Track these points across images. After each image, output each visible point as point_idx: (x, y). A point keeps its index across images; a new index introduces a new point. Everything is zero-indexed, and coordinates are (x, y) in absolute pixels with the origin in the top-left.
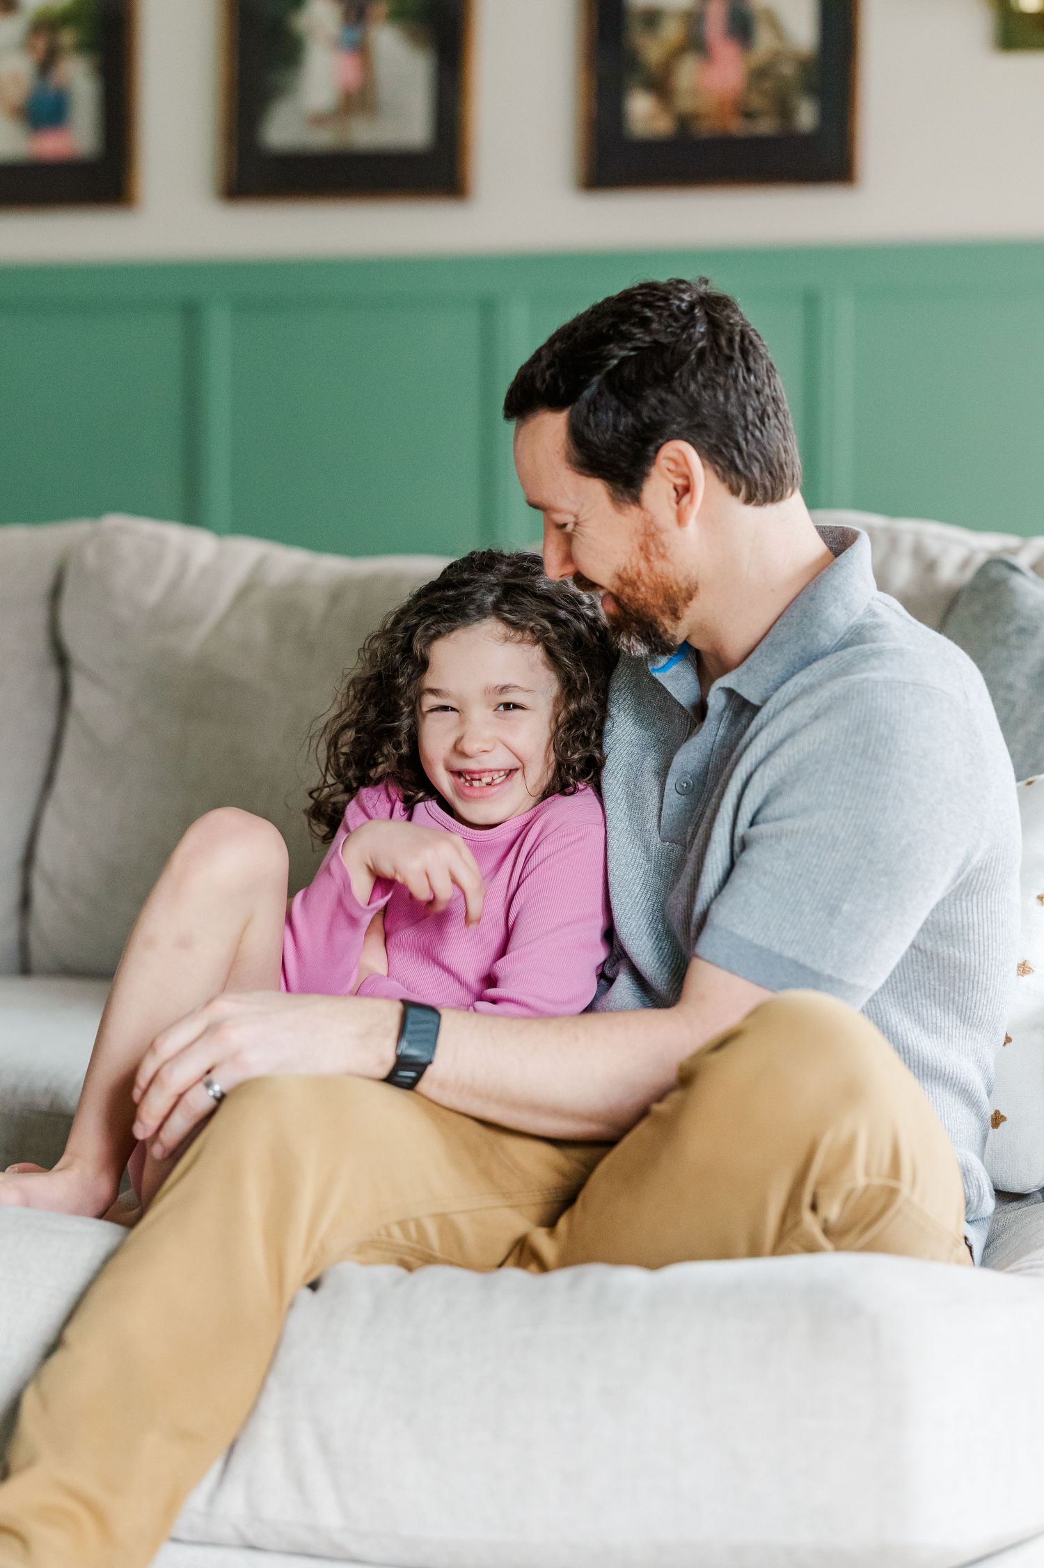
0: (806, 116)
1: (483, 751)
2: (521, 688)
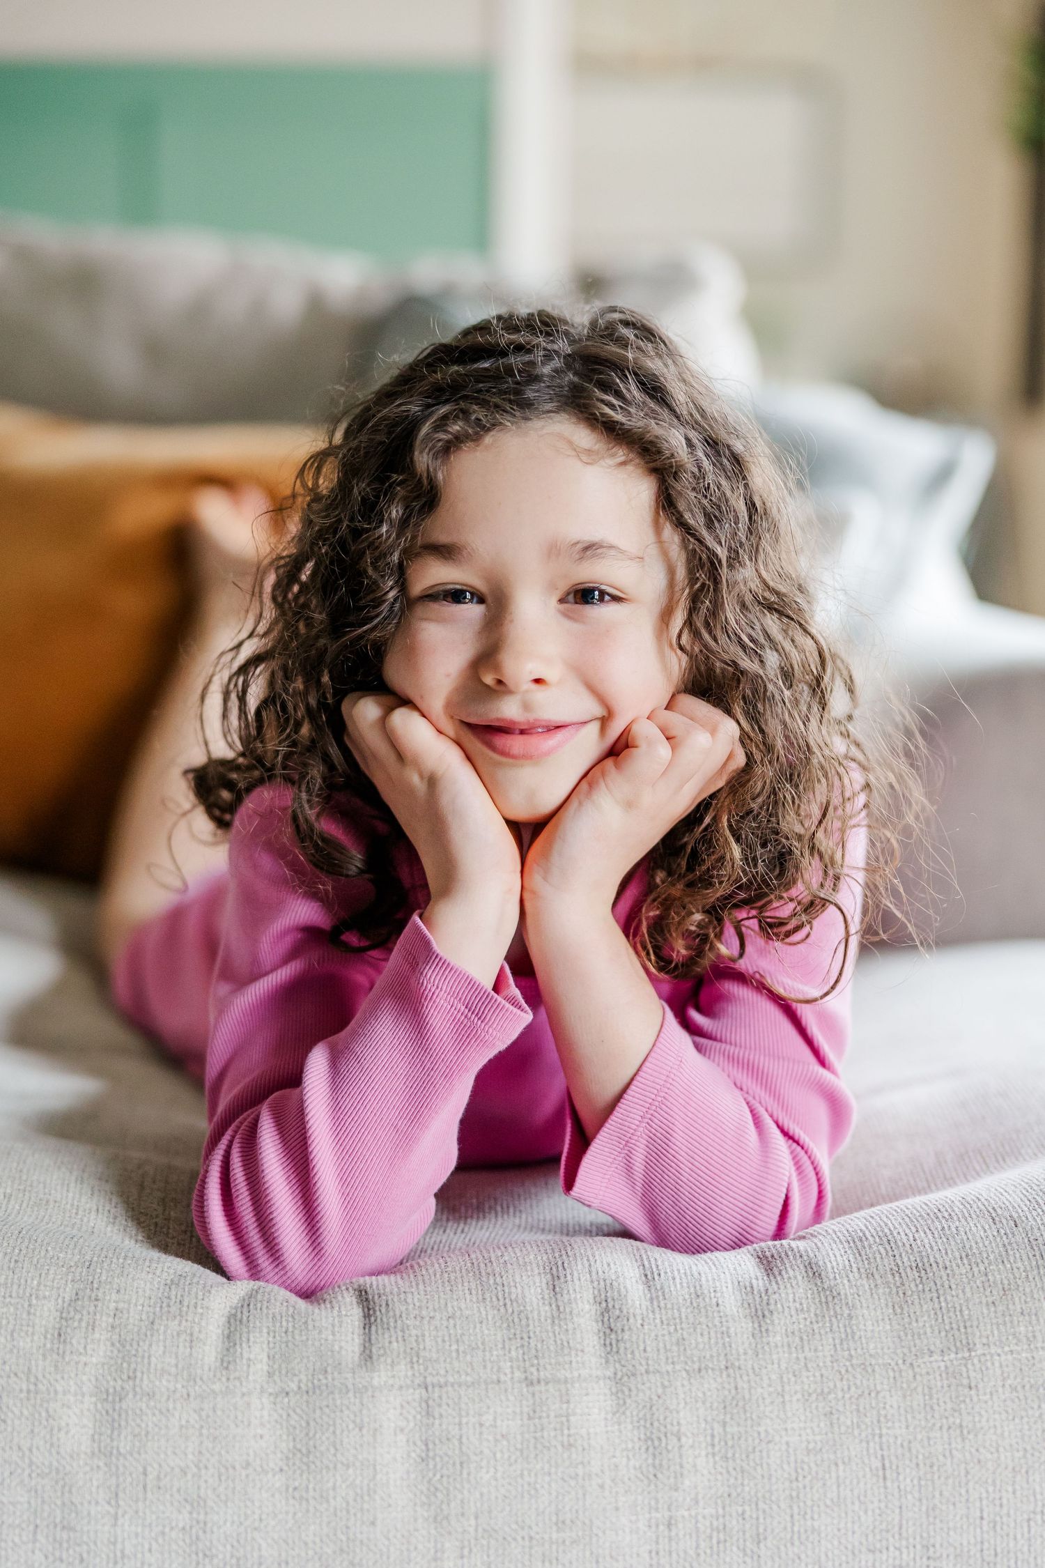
1: (538, 681)
2: (622, 552)
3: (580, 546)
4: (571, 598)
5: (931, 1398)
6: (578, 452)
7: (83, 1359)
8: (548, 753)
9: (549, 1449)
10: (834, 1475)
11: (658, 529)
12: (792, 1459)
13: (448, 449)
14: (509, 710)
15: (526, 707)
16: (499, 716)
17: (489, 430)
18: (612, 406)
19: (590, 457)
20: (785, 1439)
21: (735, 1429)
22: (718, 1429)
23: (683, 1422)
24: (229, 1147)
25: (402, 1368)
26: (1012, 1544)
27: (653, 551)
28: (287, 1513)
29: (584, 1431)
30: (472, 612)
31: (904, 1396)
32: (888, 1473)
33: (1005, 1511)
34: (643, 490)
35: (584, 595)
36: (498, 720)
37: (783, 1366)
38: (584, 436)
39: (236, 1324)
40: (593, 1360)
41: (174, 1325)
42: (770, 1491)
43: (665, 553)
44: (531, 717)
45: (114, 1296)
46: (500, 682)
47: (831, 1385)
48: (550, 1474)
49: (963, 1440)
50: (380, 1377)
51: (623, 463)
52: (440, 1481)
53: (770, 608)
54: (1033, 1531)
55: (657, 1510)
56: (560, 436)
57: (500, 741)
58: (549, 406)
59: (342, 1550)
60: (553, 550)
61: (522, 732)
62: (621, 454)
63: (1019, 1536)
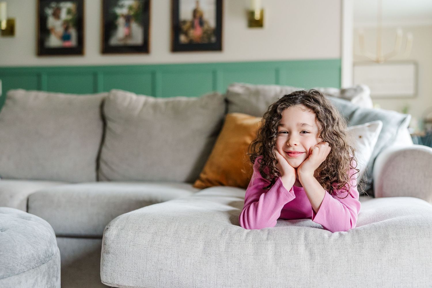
0: (213, 39)
1: (295, 145)
2: (309, 125)
3: (302, 124)
4: (302, 132)
5: (356, 250)
6: (302, 110)
7: (224, 238)
8: (297, 157)
9: (294, 254)
10: (340, 261)
11: (316, 121)
12: (333, 258)
13: (283, 109)
14: (291, 149)
15: (294, 149)
16: (290, 150)
17: (288, 106)
18: (307, 102)
19: (304, 110)
20: (332, 255)
21: (324, 253)
22: (321, 253)
23: (316, 251)
24: (245, 210)
25: (272, 241)
26: (369, 274)
27: (315, 125)
28: (253, 262)
29: (300, 252)
30: (287, 134)
31: (352, 249)
32: (349, 261)
33: (368, 268)
34: (313, 116)
35: (304, 132)
36: (290, 151)
37: (332, 244)
38: (304, 107)
39: (248, 234)
40: (302, 241)
41: (238, 234)
42: (329, 263)
43: (317, 126)
44: (294, 150)
45: (230, 230)
46: (290, 145)
47: (340, 247)
48: (294, 258)
49: (361, 256)
50: (269, 242)
51: (310, 111)
52: (277, 258)
53: (335, 134)
54: (373, 272)
55: (311, 265)
56: (300, 107)
57: (290, 154)
58: (299, 103)
59: (261, 268)
60: (298, 125)
61: (294, 153)
62: (309, 110)
63: (370, 272)
